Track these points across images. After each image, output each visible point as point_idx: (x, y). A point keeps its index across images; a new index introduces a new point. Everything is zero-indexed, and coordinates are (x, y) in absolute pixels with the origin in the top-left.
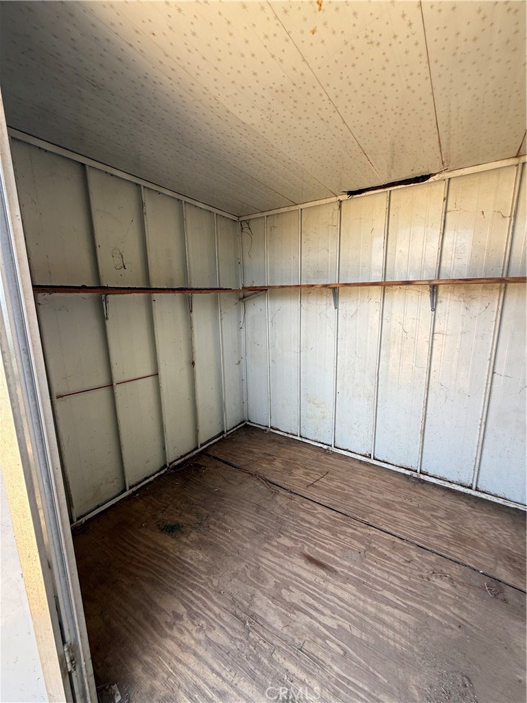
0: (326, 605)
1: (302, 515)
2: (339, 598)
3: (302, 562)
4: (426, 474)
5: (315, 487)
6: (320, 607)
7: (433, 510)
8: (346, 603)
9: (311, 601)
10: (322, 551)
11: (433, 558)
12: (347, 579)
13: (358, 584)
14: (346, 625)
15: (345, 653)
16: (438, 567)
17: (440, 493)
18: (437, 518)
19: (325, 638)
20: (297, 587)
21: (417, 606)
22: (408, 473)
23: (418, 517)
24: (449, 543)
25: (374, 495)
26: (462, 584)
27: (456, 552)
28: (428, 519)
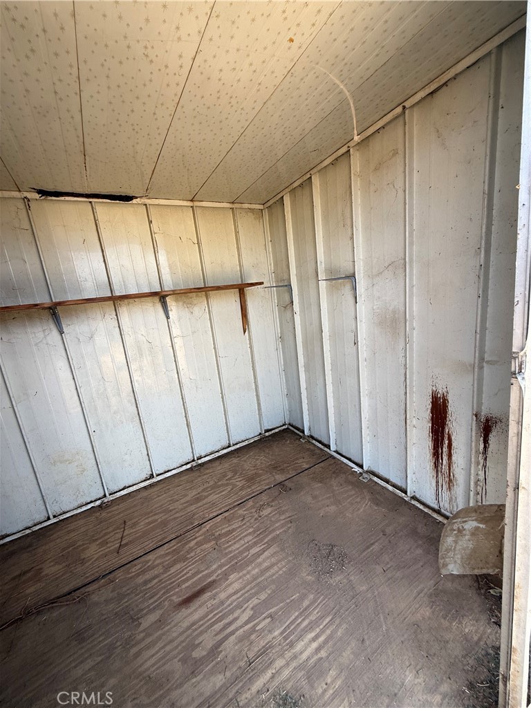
0: (232, 612)
1: (140, 580)
2: (235, 593)
3: (184, 612)
4: (200, 458)
5: (126, 544)
6: (231, 618)
7: (225, 476)
8: (241, 589)
9: (221, 624)
10: (190, 583)
11: (251, 503)
12: (226, 575)
13: (234, 569)
14: (255, 601)
15: (270, 616)
16: (258, 505)
17: (217, 463)
18: (230, 479)
19: (253, 630)
20: (198, 635)
21: (270, 537)
22: (189, 466)
23: (221, 489)
24: (249, 487)
25: (182, 501)
26: (273, 501)
27: (257, 488)
28: (227, 485)
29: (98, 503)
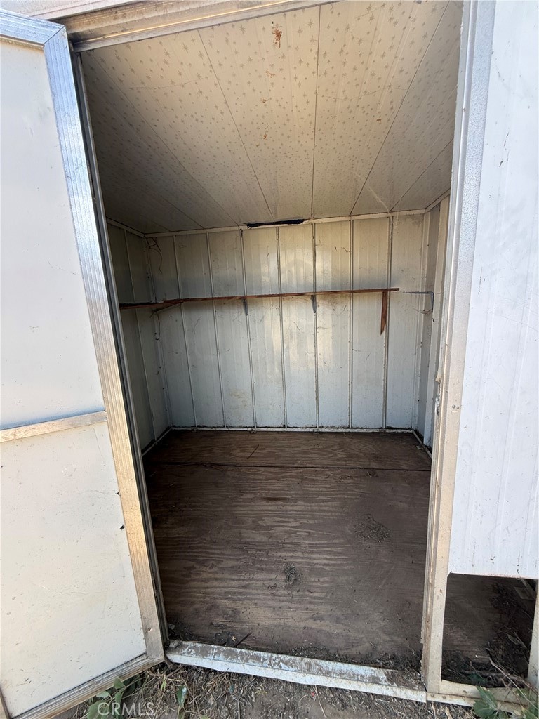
0: (289, 518)
1: (252, 477)
2: (296, 511)
3: (265, 503)
4: (322, 427)
5: (253, 457)
6: (287, 520)
7: (332, 446)
8: (301, 511)
9: (280, 519)
10: (275, 492)
11: (339, 471)
12: (296, 500)
13: (302, 499)
14: (305, 521)
15: (309, 533)
16: (344, 474)
17: (333, 436)
18: (335, 450)
19: (295, 532)
20: (266, 516)
21: (339, 496)
22: (311, 430)
23: (325, 453)
24: (345, 461)
25: (295, 449)
26: (357, 477)
27: (351, 464)
28: (331, 453)
29: (249, 429)
